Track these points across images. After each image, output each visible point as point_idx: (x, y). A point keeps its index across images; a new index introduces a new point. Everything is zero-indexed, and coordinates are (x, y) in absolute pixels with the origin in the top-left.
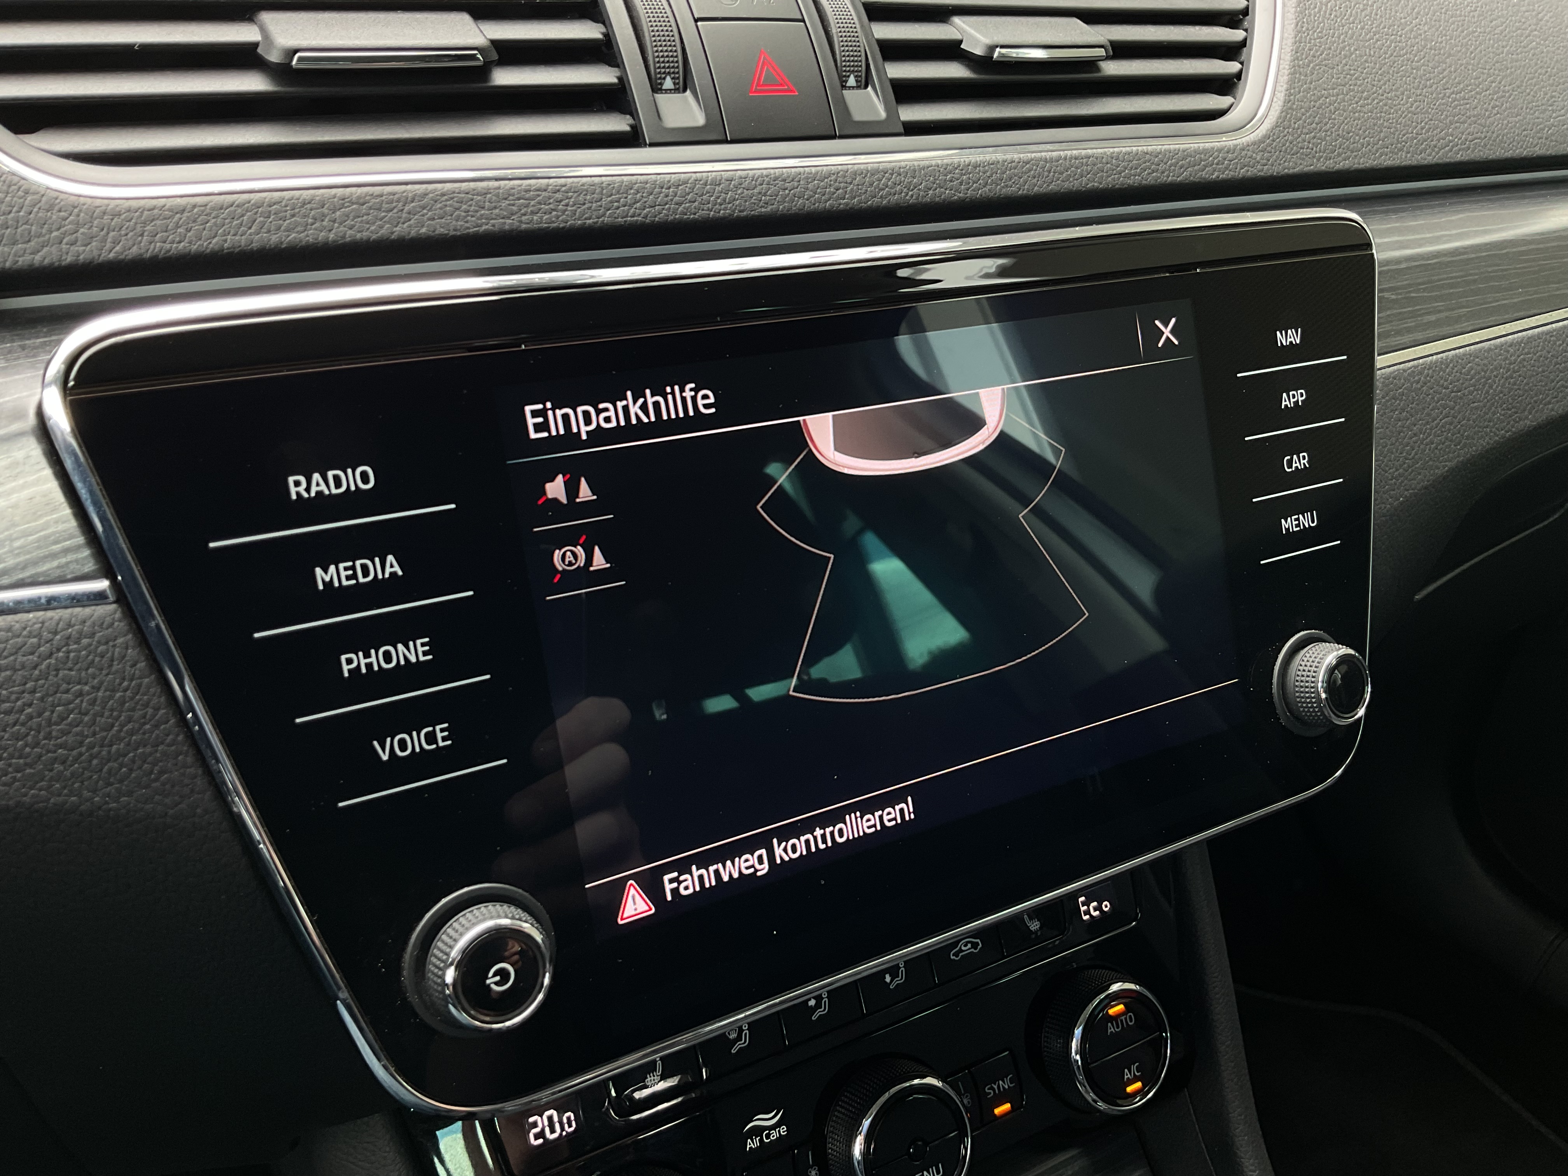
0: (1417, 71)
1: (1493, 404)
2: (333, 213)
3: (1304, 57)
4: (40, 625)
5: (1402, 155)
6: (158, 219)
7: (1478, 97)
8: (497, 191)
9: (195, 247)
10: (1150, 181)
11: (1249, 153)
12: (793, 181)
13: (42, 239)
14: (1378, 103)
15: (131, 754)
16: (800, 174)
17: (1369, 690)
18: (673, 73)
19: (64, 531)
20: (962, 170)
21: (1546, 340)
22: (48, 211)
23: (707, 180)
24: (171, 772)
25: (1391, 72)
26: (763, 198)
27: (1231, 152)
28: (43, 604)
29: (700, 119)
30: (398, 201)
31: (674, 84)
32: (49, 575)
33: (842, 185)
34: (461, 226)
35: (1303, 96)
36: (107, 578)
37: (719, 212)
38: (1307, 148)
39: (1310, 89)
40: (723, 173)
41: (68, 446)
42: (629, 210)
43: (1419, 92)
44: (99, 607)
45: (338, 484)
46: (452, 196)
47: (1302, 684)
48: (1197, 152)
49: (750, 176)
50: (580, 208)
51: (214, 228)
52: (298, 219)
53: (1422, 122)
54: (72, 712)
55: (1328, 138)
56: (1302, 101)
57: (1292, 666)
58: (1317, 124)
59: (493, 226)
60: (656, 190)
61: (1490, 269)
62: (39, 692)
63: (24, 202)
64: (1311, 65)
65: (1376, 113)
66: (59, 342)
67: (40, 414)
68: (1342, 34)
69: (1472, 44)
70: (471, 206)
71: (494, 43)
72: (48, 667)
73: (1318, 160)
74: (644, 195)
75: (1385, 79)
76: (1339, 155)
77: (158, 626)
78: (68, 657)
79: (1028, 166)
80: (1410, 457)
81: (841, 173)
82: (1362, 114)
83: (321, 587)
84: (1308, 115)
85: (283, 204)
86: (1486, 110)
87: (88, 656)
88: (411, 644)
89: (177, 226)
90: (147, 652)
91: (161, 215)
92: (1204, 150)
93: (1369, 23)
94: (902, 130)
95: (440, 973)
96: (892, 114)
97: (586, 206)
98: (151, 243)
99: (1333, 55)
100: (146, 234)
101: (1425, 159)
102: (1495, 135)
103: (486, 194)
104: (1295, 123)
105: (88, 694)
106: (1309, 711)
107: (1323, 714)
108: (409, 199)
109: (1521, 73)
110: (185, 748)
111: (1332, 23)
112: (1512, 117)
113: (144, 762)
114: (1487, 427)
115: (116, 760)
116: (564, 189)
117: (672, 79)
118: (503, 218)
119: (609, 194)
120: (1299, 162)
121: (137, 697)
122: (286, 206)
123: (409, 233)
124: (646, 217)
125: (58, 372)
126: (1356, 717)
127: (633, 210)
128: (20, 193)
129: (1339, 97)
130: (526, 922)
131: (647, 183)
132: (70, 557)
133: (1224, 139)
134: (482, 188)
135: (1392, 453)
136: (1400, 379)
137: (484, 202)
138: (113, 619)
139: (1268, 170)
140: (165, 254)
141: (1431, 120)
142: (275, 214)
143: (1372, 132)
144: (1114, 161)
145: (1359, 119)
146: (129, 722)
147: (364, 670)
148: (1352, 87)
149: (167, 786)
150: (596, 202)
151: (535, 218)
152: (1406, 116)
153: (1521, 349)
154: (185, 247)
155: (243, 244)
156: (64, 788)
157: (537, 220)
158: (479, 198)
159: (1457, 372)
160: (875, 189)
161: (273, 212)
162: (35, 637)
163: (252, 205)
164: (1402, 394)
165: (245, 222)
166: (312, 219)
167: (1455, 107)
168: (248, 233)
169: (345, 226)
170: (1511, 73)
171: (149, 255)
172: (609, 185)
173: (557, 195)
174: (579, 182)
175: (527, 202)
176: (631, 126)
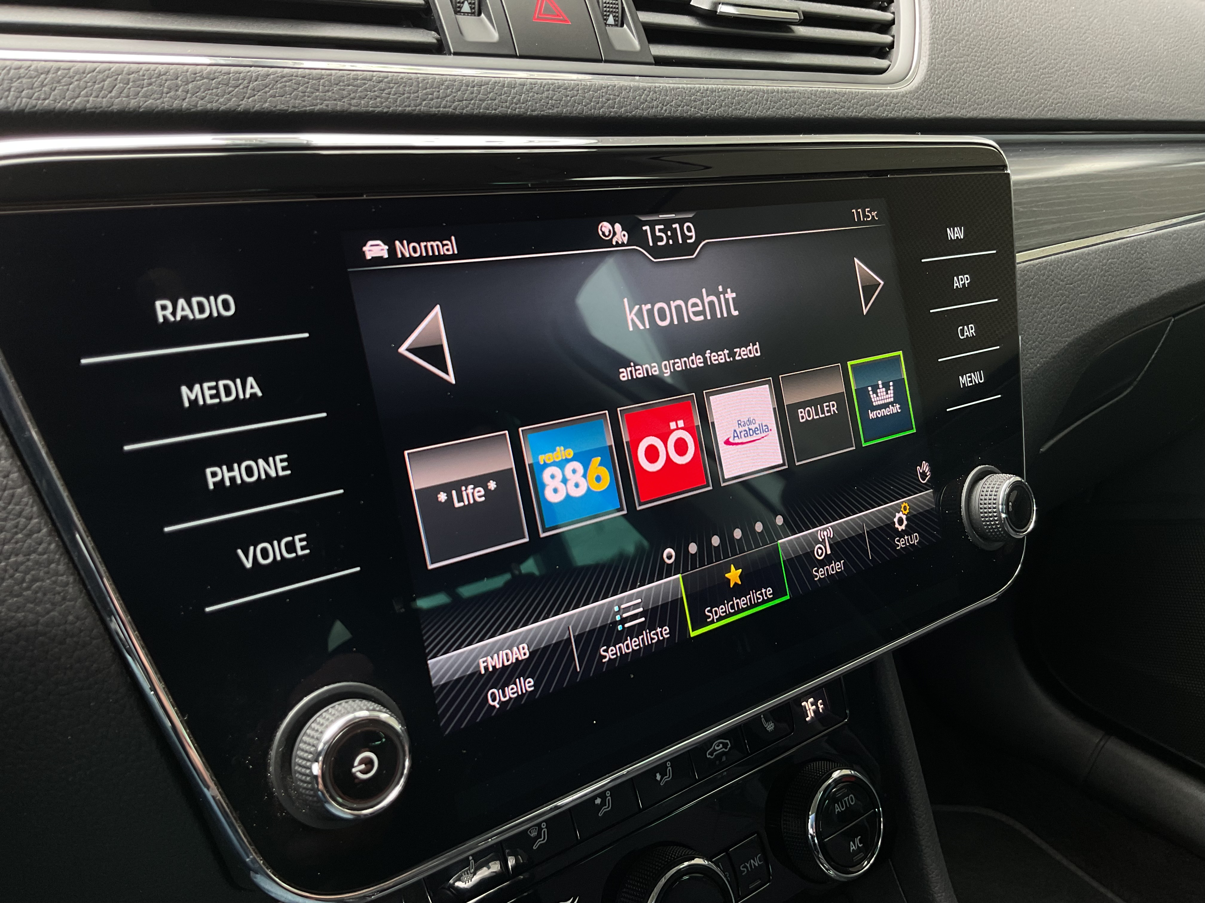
0: (1015, 50)
1: (1094, 295)
2: (186, 84)
3: (939, 32)
5: (1011, 110)
6: (24, 77)
7: (1057, 72)
8: (330, 77)
9: (60, 104)
10: (840, 115)
11: (908, 100)
12: (573, 89)
14: (992, 71)
16: (578, 85)
17: (1035, 508)
20: (702, 93)
21: (1124, 249)
23: (504, 84)
24: (43, 580)
25: (998, 49)
26: (550, 101)
27: (895, 97)
29: (494, 36)
30: (243, 80)
31: (471, 7)
33: (612, 97)
34: (300, 104)
35: (941, 61)
37: (515, 110)
38: (947, 99)
39: (945, 56)
40: (517, 79)
42: (441, 102)
43: (1018, 65)
45: (202, 309)
46: (289, 79)
47: (985, 506)
48: (871, 95)
49: (538, 83)
50: (400, 96)
51: (77, 89)
52: (154, 87)
53: (1022, 87)
55: (960, 93)
56: (941, 64)
57: (975, 493)
58: (953, 82)
59: (327, 106)
60: (463, 87)
61: (1083, 194)
64: (945, 39)
65: (992, 78)
68: (962, 19)
69: (1049, 35)
70: (307, 87)
73: (956, 109)
74: (453, 90)
75: (995, 53)
76: (970, 106)
79: (751, 95)
80: (1042, 332)
81: (610, 87)
82: (982, 78)
83: (187, 404)
84: (945, 74)
85: (141, 73)
86: (1064, 83)
88: (271, 459)
89: (42, 85)
90: (19, 463)
91: (27, 74)
92: (876, 94)
93: (980, 13)
94: (653, 61)
96: (645, 49)
97: (406, 95)
98: (17, 98)
99: (958, 33)
100: (13, 89)
101: (1027, 114)
102: (1070, 102)
103: (320, 79)
104: (937, 80)
107: (1004, 530)
108: (252, 79)
109: (1083, 59)
110: (57, 557)
111: (955, 10)
112: (1080, 89)
113: (16, 570)
114: (1091, 313)
116: (386, 80)
117: (469, 4)
118: (335, 100)
119: (424, 87)
120: (942, 109)
121: (10, 506)
122: (144, 76)
123: (254, 107)
124: (455, 109)
126: (1028, 531)
127: (444, 102)
129: (965, 64)
130: (385, 713)
133: (889, 88)
136: (1031, 272)
137: (319, 85)
139: (922, 113)
140: (30, 109)
141: (1028, 86)
142: (133, 81)
143: (990, 91)
144: (813, 97)
145: (980, 81)
147: (228, 483)
148: (973, 57)
149: (38, 595)
150: (414, 93)
151: (362, 102)
152: (1011, 82)
153: (1108, 255)
154: (49, 104)
157: (364, 104)
159: (1069, 269)
160: (637, 102)
161: (131, 80)
163: (112, 73)
164: (1034, 284)
165: (105, 87)
166: (167, 88)
167: (1043, 78)
168: (109, 96)
169: (196, 97)
170: (1077, 58)
171: (15, 108)
172: (424, 80)
173: (380, 85)
174: (398, 76)
175: (356, 88)
176: (437, 40)
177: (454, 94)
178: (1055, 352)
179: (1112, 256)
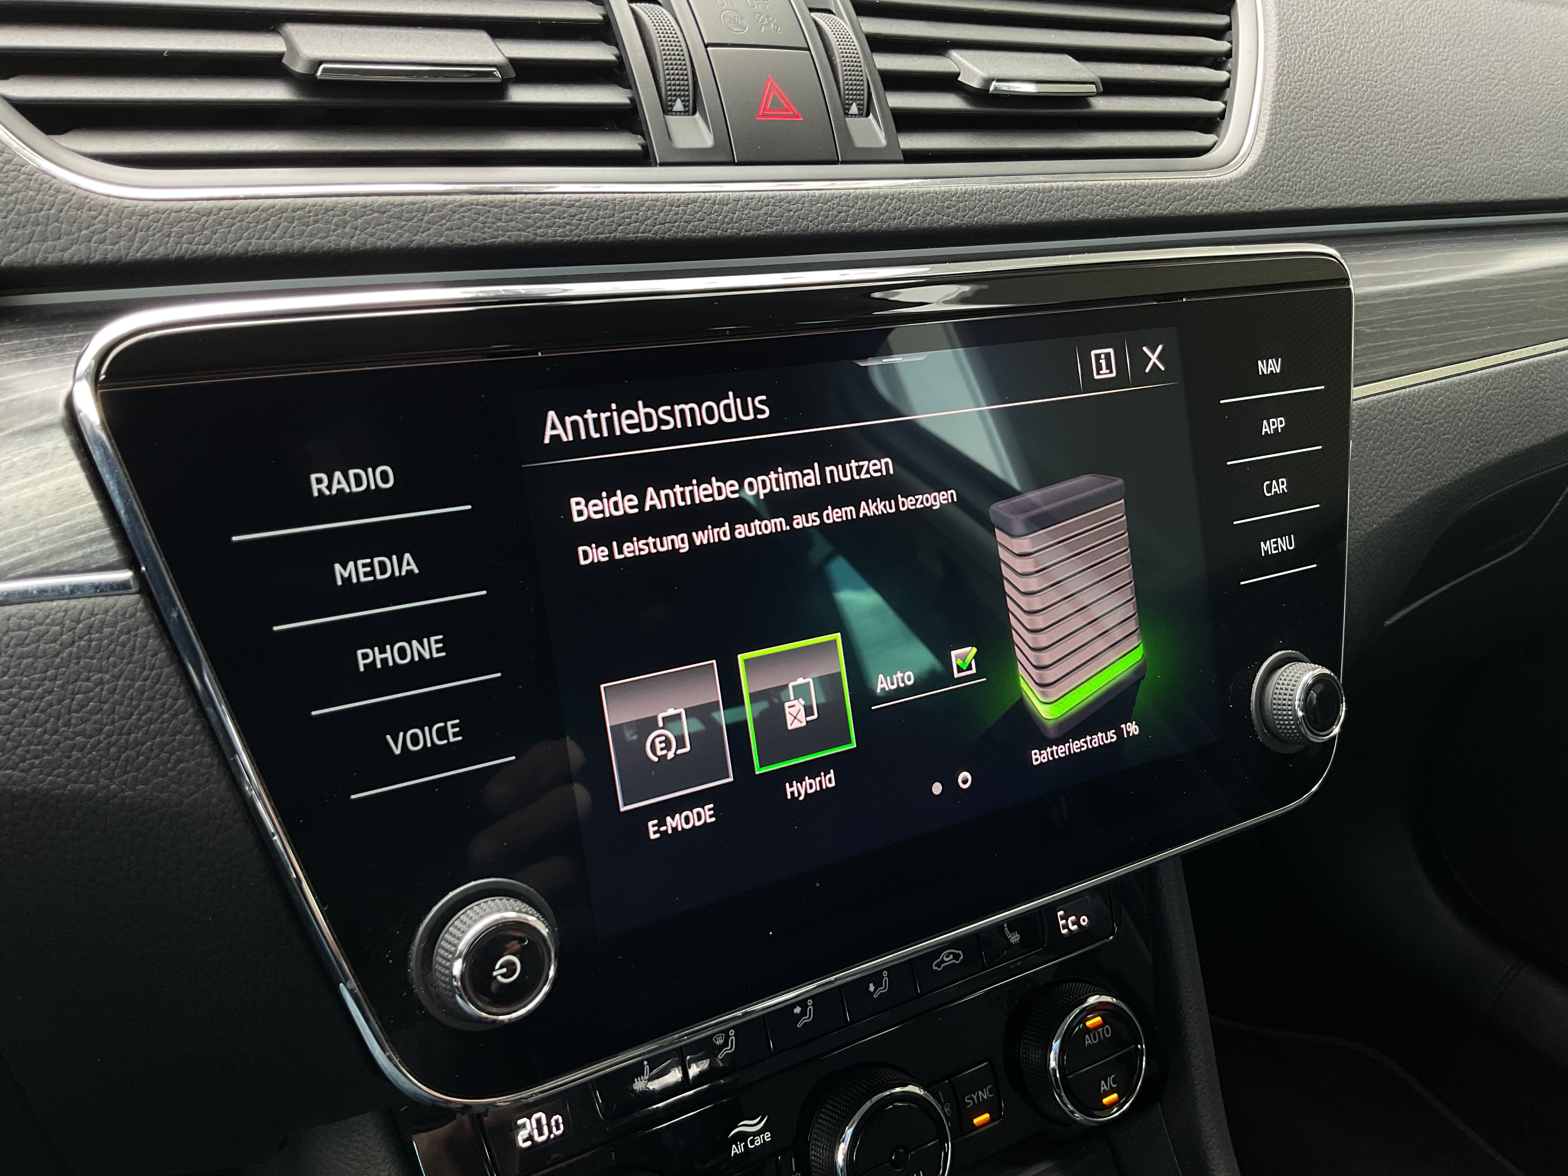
0: (1392, 115)
1: (1462, 436)
2: (355, 220)
3: (1285, 98)
4: (63, 614)
5: (1376, 195)
6: (184, 221)
7: (1449, 142)
8: (514, 204)
9: (221, 249)
10: (1138, 214)
11: (1232, 190)
12: (797, 203)
13: (71, 237)
14: (1354, 145)
15: (149, 743)
16: (804, 197)
17: (1344, 709)
18: (684, 95)
19: (90, 521)
20: (959, 197)
21: (1512, 376)
22: (78, 210)
23: (715, 200)
24: (188, 761)
25: (1367, 116)
26: (769, 218)
27: (1215, 188)
28: (66, 593)
29: (708, 141)
30: (418, 211)
31: (684, 106)
32: (73, 565)
33: (844, 208)
34: (479, 237)
35: (1284, 136)
36: (130, 568)
37: (726, 231)
38: (1287, 186)
39: (1290, 129)
40: (731, 193)
41: (97, 439)
42: (640, 226)
43: (1393, 135)
44: (122, 597)
45: (359, 483)
46: (470, 207)
47: (1279, 702)
48: (1183, 186)
49: (756, 196)
50: (593, 222)
51: (239, 231)
52: (321, 225)
53: (1396, 164)
54: (92, 700)
55: (1307, 177)
56: (1283, 141)
57: (1269, 684)
58: (1297, 163)
59: (510, 237)
60: (667, 208)
61: (1460, 307)
62: (59, 680)
63: (55, 200)
64: (1292, 107)
65: (1353, 154)
66: (89, 338)
67: (69, 404)
68: (1321, 78)
69: (1443, 91)
70: (488, 217)
71: (513, 61)
72: (70, 655)
73: (1298, 198)
74: (655, 212)
75: (1362, 122)
76: (1317, 193)
77: (180, 617)
78: (90, 646)
79: (1021, 196)
80: (1384, 485)
81: (844, 197)
82: (1339, 155)
83: (339, 583)
84: (1288, 154)
85: (307, 210)
86: (1457, 155)
87: (109, 645)
88: (425, 640)
89: (203, 228)
90: (168, 642)
91: (187, 217)
92: (1189, 185)
93: (1347, 68)
94: (902, 158)
95: (448, 964)
96: (892, 142)
97: (599, 221)
98: (177, 244)
99: (1312, 97)
100: (173, 235)
101: (1399, 200)
102: (1464, 179)
103: (503, 206)
104: (1276, 162)
105: (108, 682)
106: (1286, 729)
107: (1300, 731)
108: (429, 209)
109: (1489, 121)
110: (203, 738)
111: (1312, 66)
112: (1481, 162)
113: (162, 751)
114: (1456, 458)
115: (132, 749)
116: (578, 204)
117: (682, 101)
118: (518, 231)
119: (621, 210)
120: (1280, 199)
121: (157, 686)
122: (309, 212)
123: (428, 242)
124: (656, 234)
125: (89, 367)
126: (1331, 735)
127: (643, 227)
128: (52, 192)
129: (1318, 138)
130: (532, 915)
131: (657, 201)
132: (95, 547)
133: (1208, 175)
134: (499, 201)
135: (1366, 481)
136: (1374, 410)
137: (501, 214)
138: (136, 609)
139: (1250, 206)
140: (190, 255)
141: (1405, 163)
142: (299, 219)
143: (1348, 172)
144: (1103, 193)
145: (1336, 160)
146: (148, 711)
147: (379, 666)
148: (1330, 129)
149: (183, 776)
150: (609, 217)
151: (550, 231)
152: (1381, 158)
153: (1489, 384)
154: (210, 249)
155: (267, 247)
156: (81, 775)
157: (551, 233)
158: (496, 210)
159: (1428, 404)
160: (876, 213)
161: (296, 218)
162: (57, 625)
163: (277, 210)
164: (1377, 424)
165: (269, 226)
166: (335, 225)
167: (1428, 151)
168: (272, 237)
169: (366, 234)
170: (1481, 120)
171: (175, 255)
172: (622, 201)
173: (571, 210)
174: (592, 198)
175: (542, 215)
176: (642, 146)
177: (656, 216)
178: (1400, 509)
179: (1494, 385)
